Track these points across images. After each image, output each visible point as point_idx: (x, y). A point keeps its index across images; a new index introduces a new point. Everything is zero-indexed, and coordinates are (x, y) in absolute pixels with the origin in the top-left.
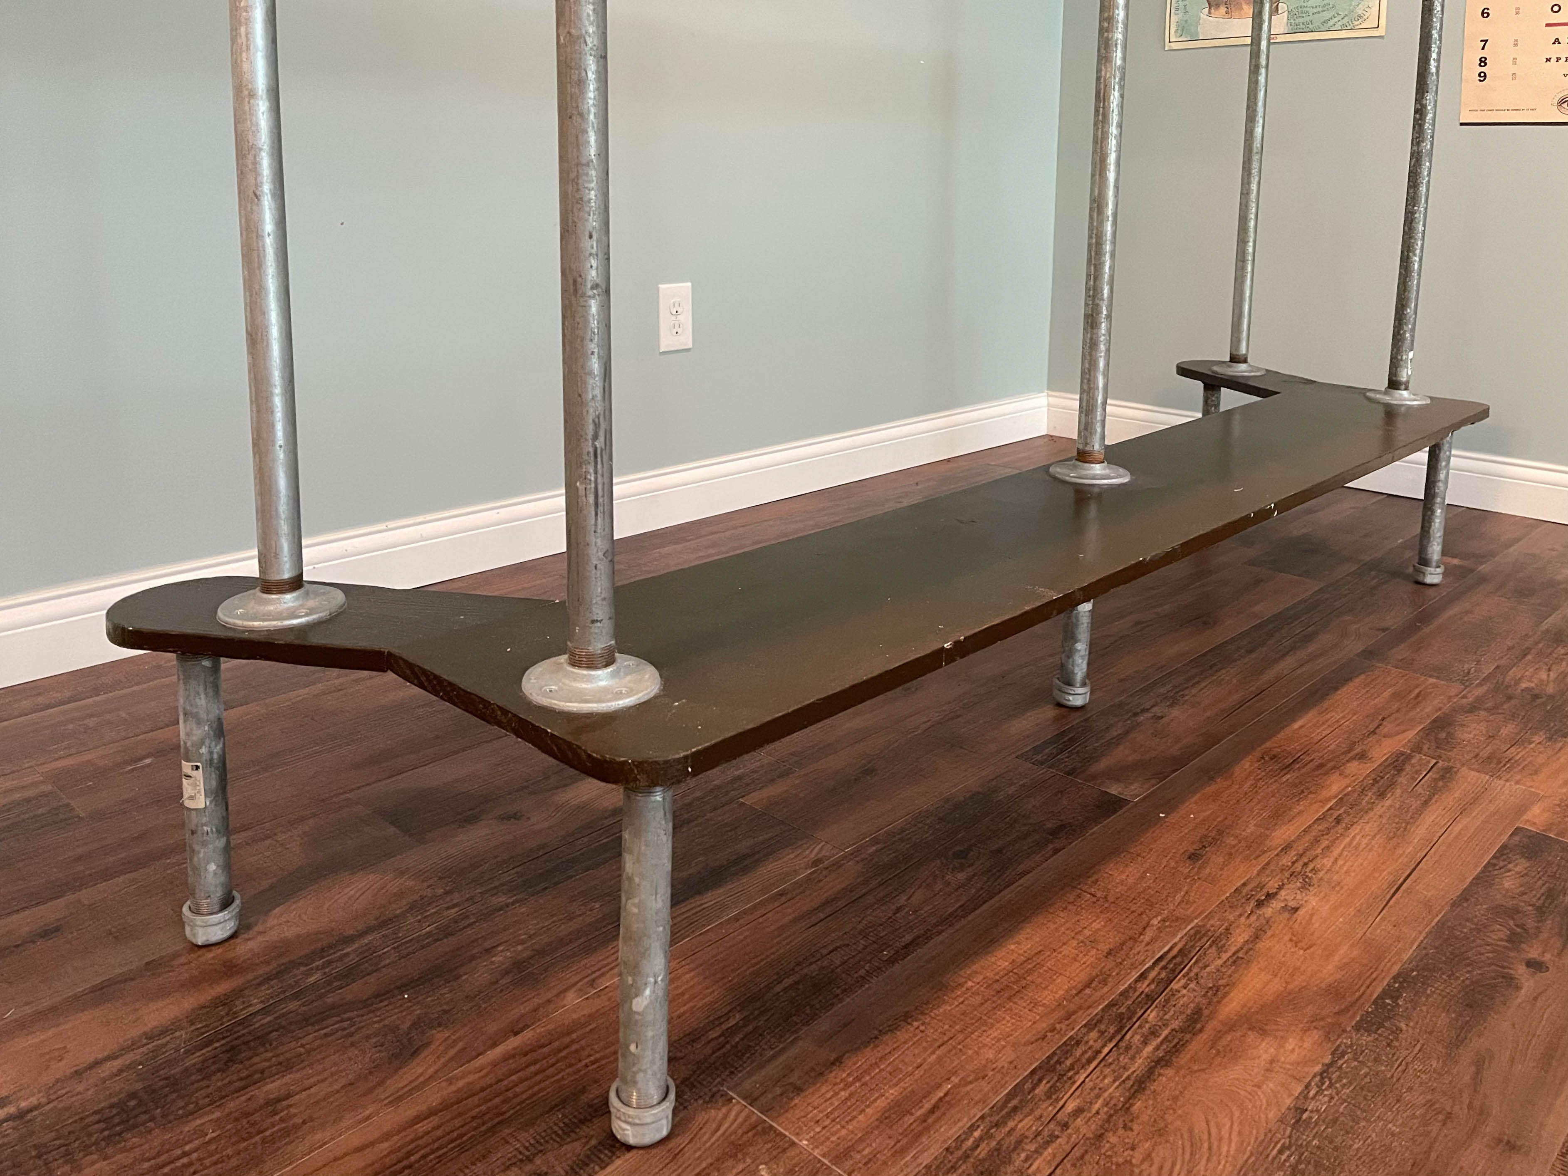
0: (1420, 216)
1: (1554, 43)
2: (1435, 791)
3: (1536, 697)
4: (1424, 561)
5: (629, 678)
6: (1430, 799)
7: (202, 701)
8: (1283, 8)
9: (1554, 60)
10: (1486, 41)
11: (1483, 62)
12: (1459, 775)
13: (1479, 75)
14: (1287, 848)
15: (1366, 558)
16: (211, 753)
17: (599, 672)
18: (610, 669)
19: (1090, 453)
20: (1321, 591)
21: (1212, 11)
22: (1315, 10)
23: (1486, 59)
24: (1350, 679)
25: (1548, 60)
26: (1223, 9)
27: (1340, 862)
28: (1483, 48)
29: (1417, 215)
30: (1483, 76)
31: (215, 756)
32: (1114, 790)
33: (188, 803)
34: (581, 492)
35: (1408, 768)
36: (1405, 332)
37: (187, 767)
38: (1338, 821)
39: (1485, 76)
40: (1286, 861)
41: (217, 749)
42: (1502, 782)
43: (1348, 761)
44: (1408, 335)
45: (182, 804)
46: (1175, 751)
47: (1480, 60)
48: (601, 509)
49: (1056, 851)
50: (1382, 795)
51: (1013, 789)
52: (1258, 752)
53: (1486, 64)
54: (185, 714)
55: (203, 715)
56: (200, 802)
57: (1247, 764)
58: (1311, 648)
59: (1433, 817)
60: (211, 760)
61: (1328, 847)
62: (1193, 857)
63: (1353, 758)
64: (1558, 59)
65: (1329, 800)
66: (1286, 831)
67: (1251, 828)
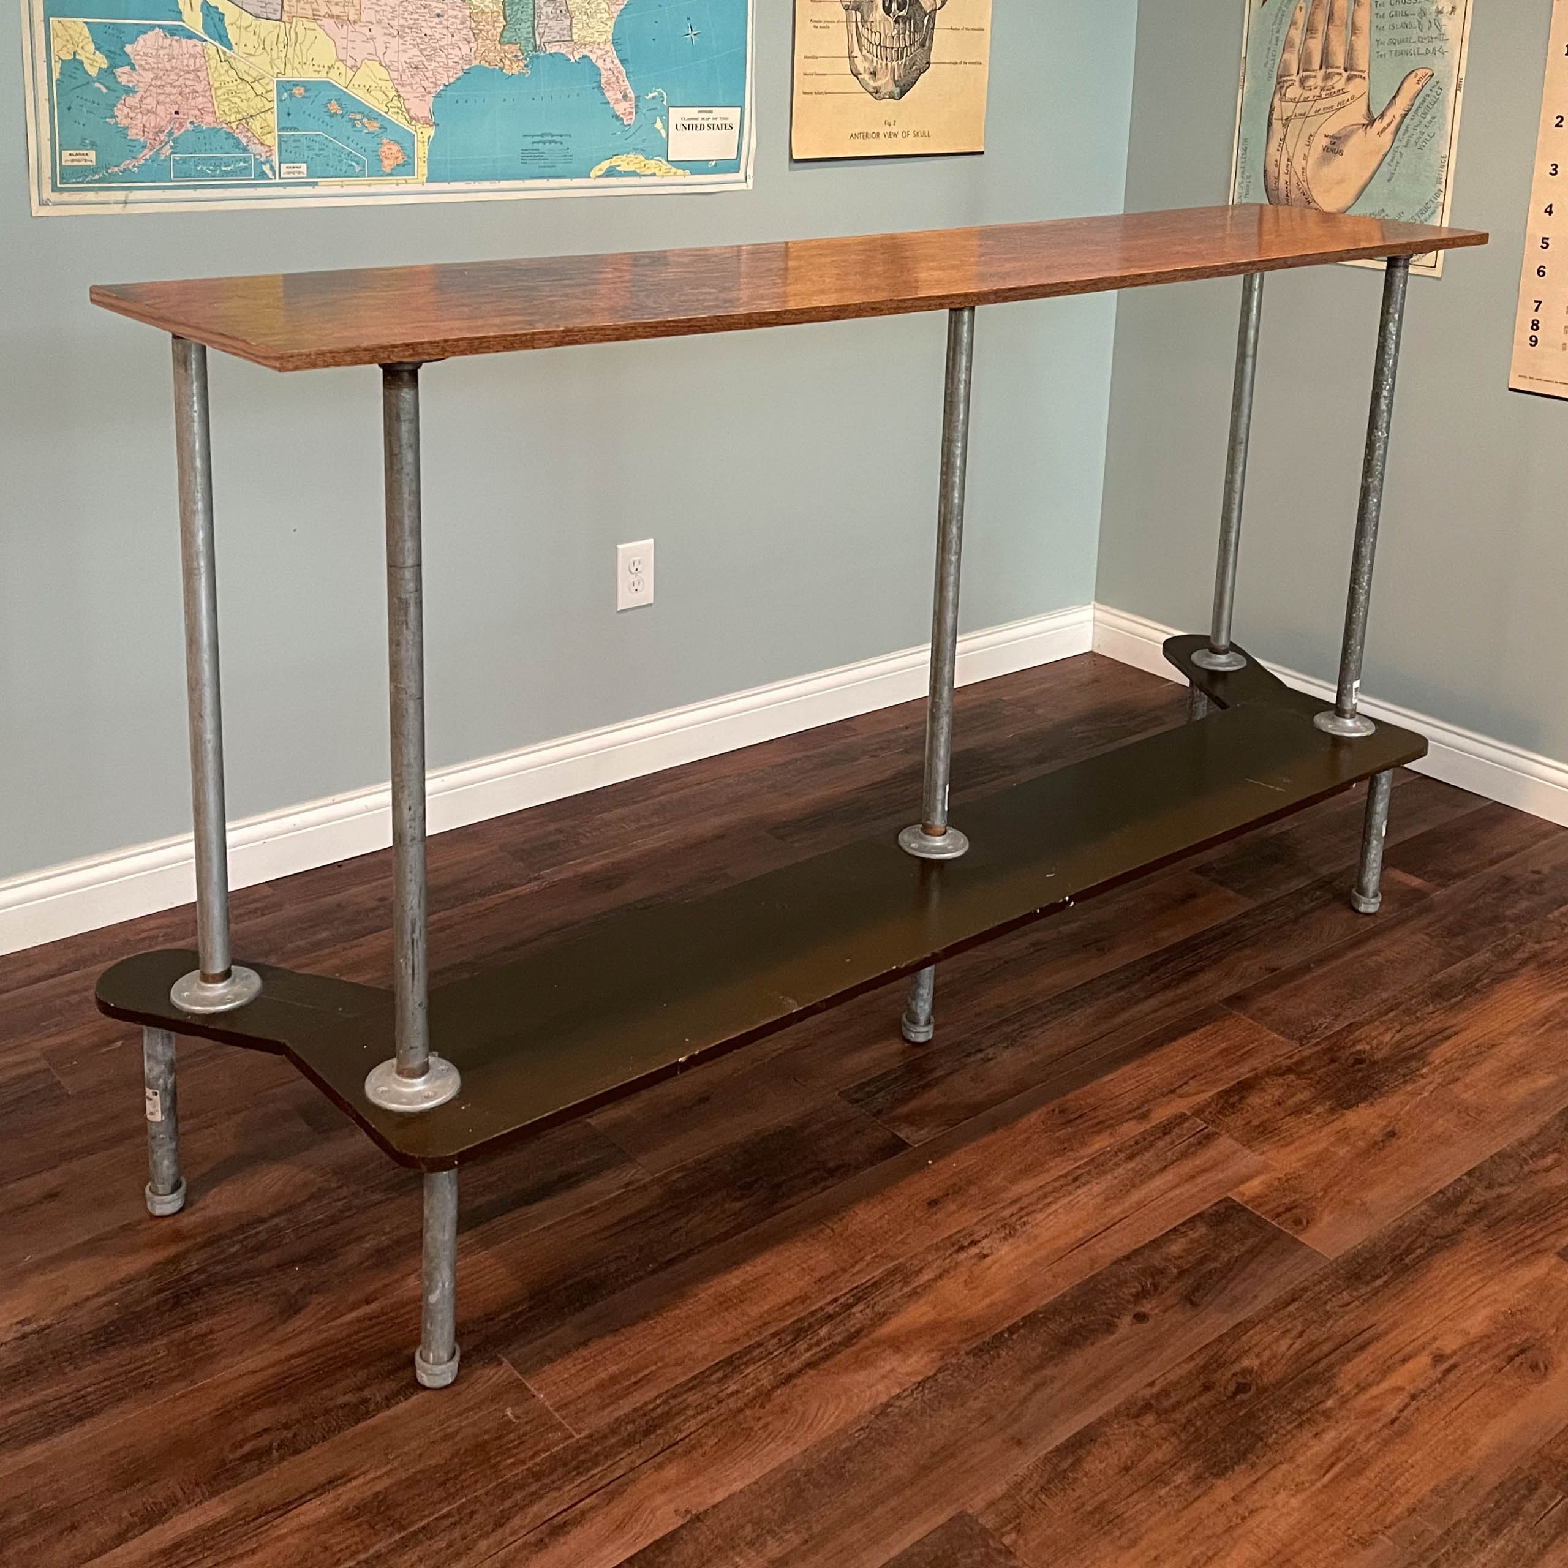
2: (1184, 1155)
4: (1361, 890)
6: (1172, 1164)
7: (160, 1047)
10: (1540, 302)
11: (1535, 325)
12: (1216, 1142)
13: (1531, 339)
14: (1016, 1201)
16: (166, 1084)
19: (930, 827)
23: (1538, 322)
24: (1195, 1029)
27: (1051, 1217)
28: (1536, 310)
30: (1534, 341)
31: (169, 1087)
32: (904, 1133)
33: (150, 1117)
35: (1176, 1131)
36: (1350, 662)
37: (149, 1092)
38: (1076, 1179)
39: (1536, 341)
41: (171, 1082)
42: (1248, 1152)
43: (1127, 1120)
44: (1352, 665)
45: (146, 1117)
46: (981, 1098)
47: (1533, 322)
49: (825, 1189)
50: (1131, 1157)
51: (819, 1125)
52: (1053, 1105)
53: (1538, 328)
54: (148, 1055)
55: (161, 1057)
56: (158, 1117)
57: (1035, 1116)
60: (166, 1089)
61: (1049, 1203)
62: (933, 1203)
63: (1134, 1118)
65: (1083, 1158)
66: (1025, 1186)
67: (997, 1180)
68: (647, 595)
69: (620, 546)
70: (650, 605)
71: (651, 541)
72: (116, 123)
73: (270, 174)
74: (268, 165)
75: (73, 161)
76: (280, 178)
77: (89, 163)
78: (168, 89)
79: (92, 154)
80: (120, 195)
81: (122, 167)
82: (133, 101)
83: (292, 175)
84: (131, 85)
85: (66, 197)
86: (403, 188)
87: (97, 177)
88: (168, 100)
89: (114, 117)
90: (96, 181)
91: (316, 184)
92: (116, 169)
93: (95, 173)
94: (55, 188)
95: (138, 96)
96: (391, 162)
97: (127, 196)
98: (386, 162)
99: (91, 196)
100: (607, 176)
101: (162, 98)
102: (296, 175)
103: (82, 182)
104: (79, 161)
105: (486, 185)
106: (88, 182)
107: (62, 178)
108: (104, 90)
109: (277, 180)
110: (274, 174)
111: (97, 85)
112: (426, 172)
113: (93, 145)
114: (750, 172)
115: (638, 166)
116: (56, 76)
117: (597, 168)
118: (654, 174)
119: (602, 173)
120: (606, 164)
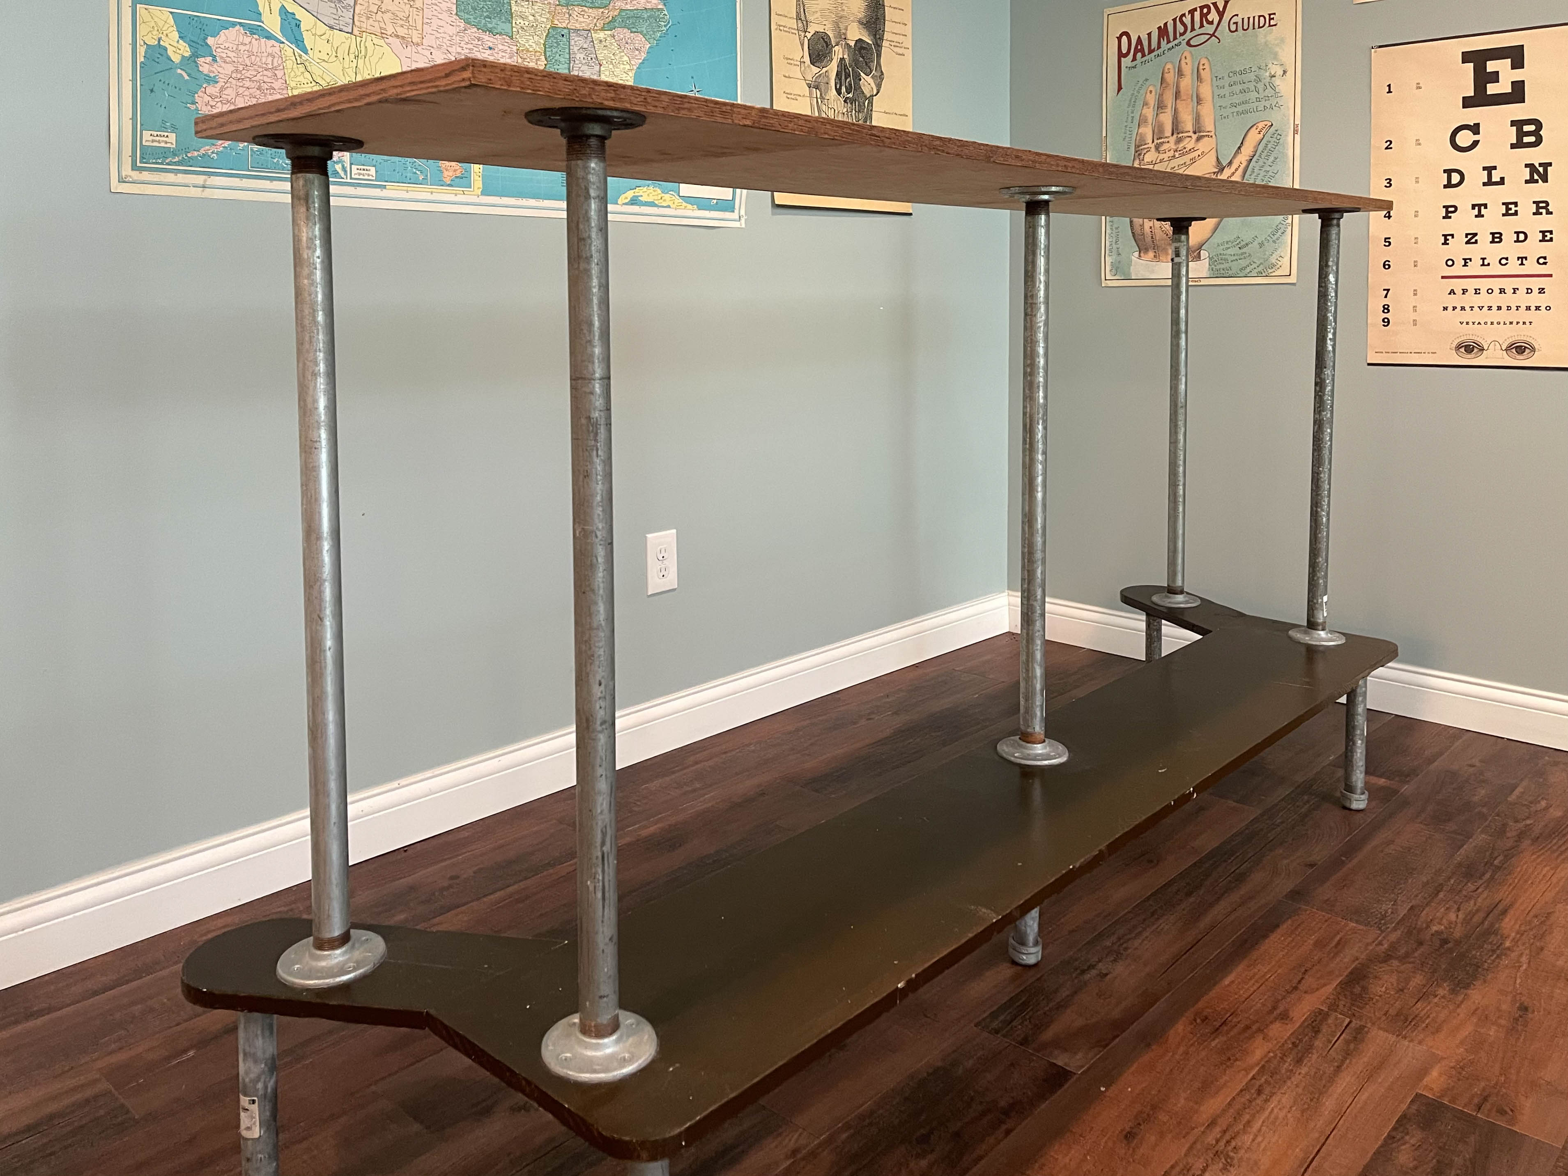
0: (1324, 476)
1: (1450, 294)
2: (1348, 1054)
3: (1445, 942)
4: (1350, 788)
5: (631, 1040)
6: (1343, 1062)
7: (259, 1042)
8: (1205, 254)
9: (1450, 309)
10: (1388, 290)
11: (1386, 309)
12: (1369, 1036)
13: (1383, 321)
14: (1212, 1124)
15: (1299, 778)
16: (266, 1087)
17: (606, 1040)
18: (614, 1037)
19: (1032, 735)
20: (1256, 820)
21: (1142, 254)
22: (1234, 258)
23: (1389, 306)
24: (1278, 926)
25: (1445, 309)
26: (1151, 254)
27: (1259, 1139)
28: (1386, 297)
29: (1322, 475)
30: (1386, 322)
31: (269, 1090)
32: (1061, 1060)
33: (245, 1133)
34: (591, 888)
35: (1324, 1028)
36: (1318, 578)
37: (244, 1101)
38: (1259, 1092)
39: (1389, 322)
40: (1210, 1139)
41: (271, 1084)
42: (1406, 1043)
43: (1271, 1023)
44: (1321, 581)
45: (239, 1135)
46: (1116, 1013)
47: (1384, 306)
48: (607, 902)
49: (1008, 1132)
50: (1299, 1061)
51: (971, 1062)
52: (1190, 1014)
53: (1389, 311)
54: (245, 1054)
55: (260, 1054)
56: (256, 1132)
57: (1180, 1027)
58: (1244, 890)
59: (1345, 1081)
60: (265, 1095)
61: (1249, 1122)
62: (1129, 1136)
63: (1276, 1019)
64: (1454, 308)
65: (1252, 1068)
66: (1212, 1106)
67: (1180, 1102)
68: (671, 581)
69: (649, 536)
70: (674, 590)
71: (674, 531)
72: (197, 109)
73: (342, 174)
74: (340, 165)
75: (153, 141)
76: (351, 178)
77: (168, 145)
78: (247, 84)
79: (172, 137)
80: (200, 179)
81: (202, 151)
82: (212, 90)
83: (361, 177)
84: (212, 75)
85: (146, 176)
86: (461, 198)
87: (176, 159)
88: (246, 93)
89: (194, 103)
90: (175, 164)
91: (384, 187)
92: (196, 154)
93: (174, 155)
94: (134, 167)
95: (219, 85)
96: (451, 174)
97: (205, 181)
98: (446, 173)
99: (170, 177)
100: (632, 204)
101: (241, 90)
102: (366, 177)
103: (162, 164)
104: (159, 142)
105: (532, 202)
106: (168, 164)
107: (142, 158)
108: (187, 78)
109: (349, 180)
110: (345, 172)
111: (179, 71)
112: (481, 186)
113: (174, 129)
114: (743, 212)
115: (656, 198)
116: (140, 59)
117: (623, 196)
118: (669, 207)
119: (627, 201)
120: (630, 194)
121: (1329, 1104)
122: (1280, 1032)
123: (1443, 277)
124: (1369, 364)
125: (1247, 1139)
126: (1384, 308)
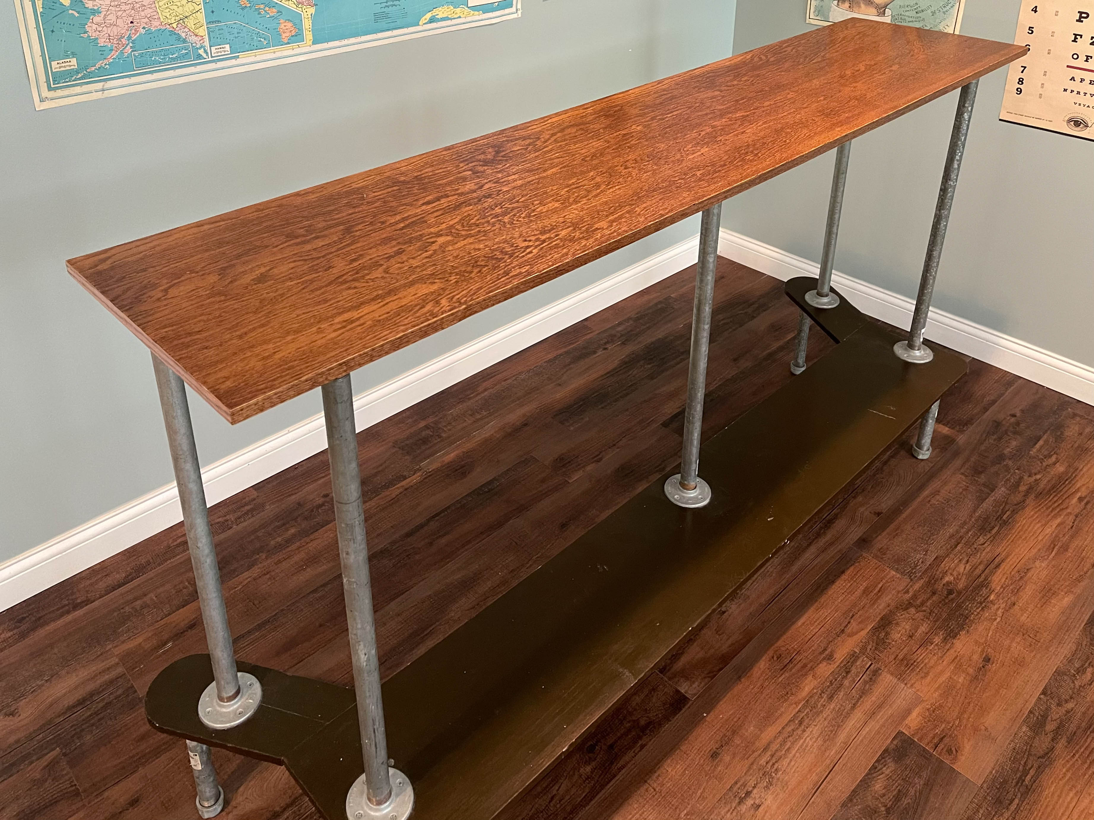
1: (1071, 80)
2: (863, 693)
3: (951, 591)
6: (858, 700)
8: (889, 12)
9: (1069, 91)
10: (1025, 67)
11: (1021, 81)
12: (881, 678)
13: (1017, 89)
14: (766, 749)
19: (687, 481)
21: (840, 4)
22: (911, 19)
23: (1023, 79)
24: (843, 572)
25: (1065, 90)
26: (847, 5)
27: (793, 763)
28: (1022, 72)
29: (934, 253)
30: (1019, 91)
32: (684, 689)
33: (194, 767)
35: (854, 670)
36: (920, 319)
38: (801, 723)
39: (1021, 91)
40: (763, 761)
42: (903, 686)
43: (820, 662)
46: (725, 648)
47: (1019, 79)
49: (642, 747)
50: (831, 698)
52: (771, 652)
53: (1022, 83)
56: (200, 767)
57: (762, 664)
58: (829, 535)
61: (789, 748)
62: (714, 755)
63: (824, 659)
64: (1072, 91)
65: (801, 701)
66: (770, 732)
67: (751, 729)
72: (89, 36)
73: (204, 55)
74: (202, 50)
75: (60, 67)
76: (212, 57)
77: (72, 67)
78: (124, 7)
79: (74, 61)
80: (99, 86)
81: (97, 66)
82: (97, 19)
83: (220, 54)
84: (96, 8)
85: (59, 93)
86: (298, 51)
87: (80, 76)
88: (124, 14)
89: (86, 32)
90: (79, 79)
91: (238, 57)
92: (93, 69)
93: (78, 73)
94: (50, 89)
95: (102, 15)
96: (287, 35)
97: (103, 86)
98: (284, 35)
99: (78, 90)
100: (430, 23)
101: (120, 13)
102: (223, 53)
103: (69, 81)
104: (65, 67)
105: (353, 40)
106: (73, 81)
107: (54, 81)
108: (77, 15)
109: (210, 59)
110: (207, 55)
111: (71, 12)
112: (312, 38)
113: (74, 55)
114: (519, 6)
115: (450, 13)
116: (39, 10)
117: (423, 18)
118: (460, 17)
119: (426, 21)
120: (429, 16)
121: (842, 736)
122: (825, 670)
123: (1068, 66)
124: (1000, 120)
125: (785, 762)
126: (1020, 81)
